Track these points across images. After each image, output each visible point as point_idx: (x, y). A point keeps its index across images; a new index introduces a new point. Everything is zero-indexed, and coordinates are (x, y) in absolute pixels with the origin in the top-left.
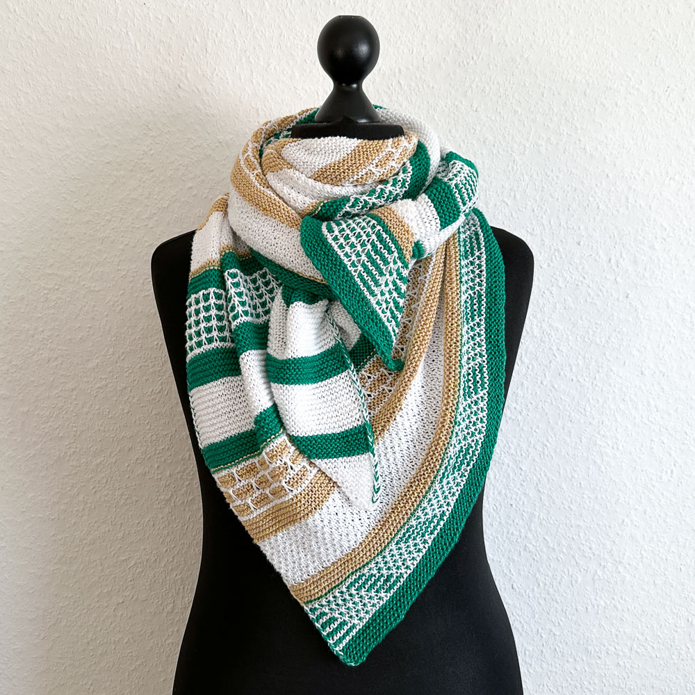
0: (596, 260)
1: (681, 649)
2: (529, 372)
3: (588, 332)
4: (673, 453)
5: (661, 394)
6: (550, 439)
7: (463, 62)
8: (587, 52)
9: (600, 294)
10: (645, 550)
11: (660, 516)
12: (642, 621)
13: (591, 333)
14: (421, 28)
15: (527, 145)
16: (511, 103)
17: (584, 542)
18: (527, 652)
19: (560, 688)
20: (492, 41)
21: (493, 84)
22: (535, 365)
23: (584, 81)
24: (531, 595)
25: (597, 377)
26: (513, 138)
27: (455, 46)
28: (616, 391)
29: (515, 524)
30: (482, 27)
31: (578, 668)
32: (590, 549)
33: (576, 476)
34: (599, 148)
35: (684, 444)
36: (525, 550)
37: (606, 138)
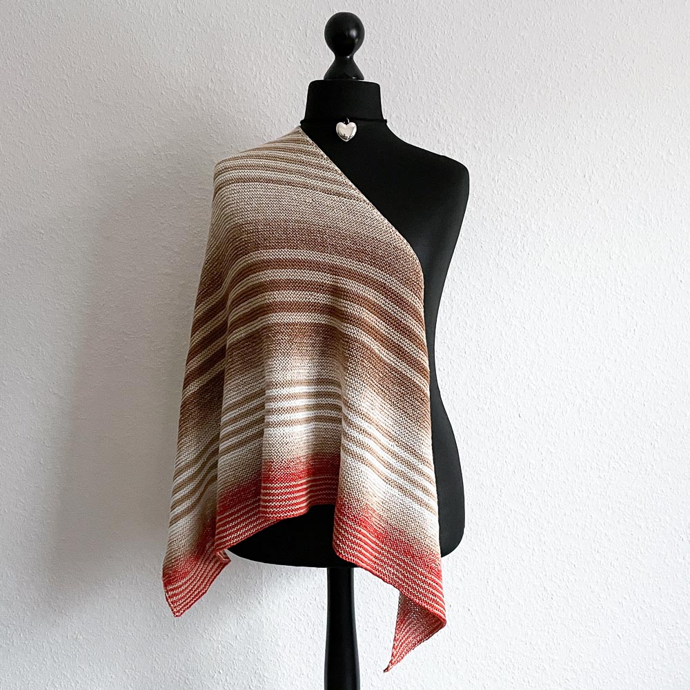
0: (575, 176)
1: (647, 466)
2: (530, 256)
3: (571, 228)
4: (635, 317)
5: (625, 273)
6: (545, 307)
8: (565, 31)
9: (579, 200)
10: (616, 389)
11: (627, 364)
12: (615, 444)
13: (573, 228)
17: (571, 382)
18: (531, 465)
19: (557, 495)
20: (498, 24)
22: (534, 253)
23: (563, 51)
24: (533, 422)
25: (578, 261)
26: (515, 91)
27: (474, 29)
28: (592, 271)
29: (521, 369)
30: (491, 15)
31: (570, 479)
32: (576, 388)
33: (564, 333)
34: (574, 97)
35: (642, 309)
36: (528, 388)
37: (579, 90)
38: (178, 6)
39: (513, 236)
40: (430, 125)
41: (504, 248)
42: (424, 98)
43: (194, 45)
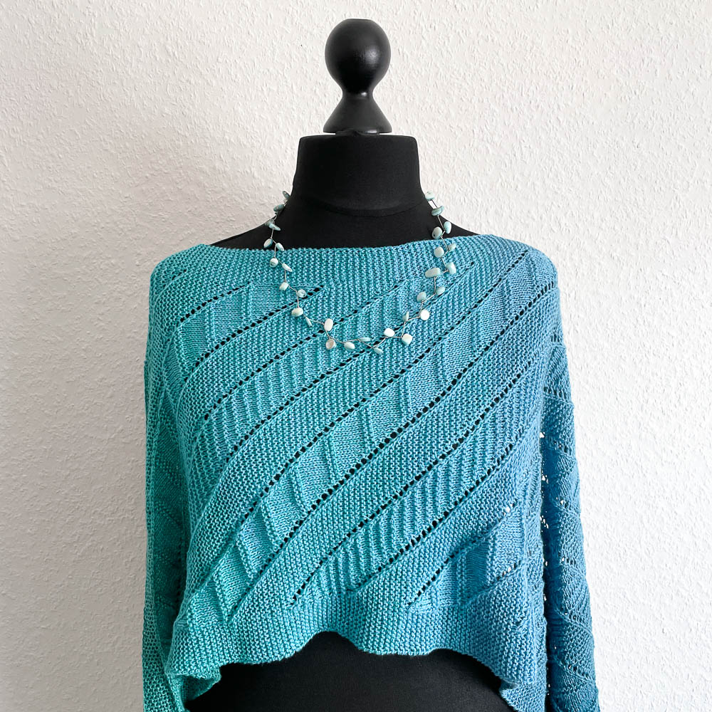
6: (707, 483)
7: (625, 97)
14: (581, 63)
15: (691, 182)
16: (675, 139)
20: (656, 75)
21: (657, 119)
22: (694, 407)
24: (682, 641)
26: (676, 175)
27: (617, 81)
29: (668, 568)
30: (646, 61)
38: (167, 46)
39: (664, 384)
40: (546, 225)
41: (651, 401)
42: (538, 183)
43: (193, 105)
